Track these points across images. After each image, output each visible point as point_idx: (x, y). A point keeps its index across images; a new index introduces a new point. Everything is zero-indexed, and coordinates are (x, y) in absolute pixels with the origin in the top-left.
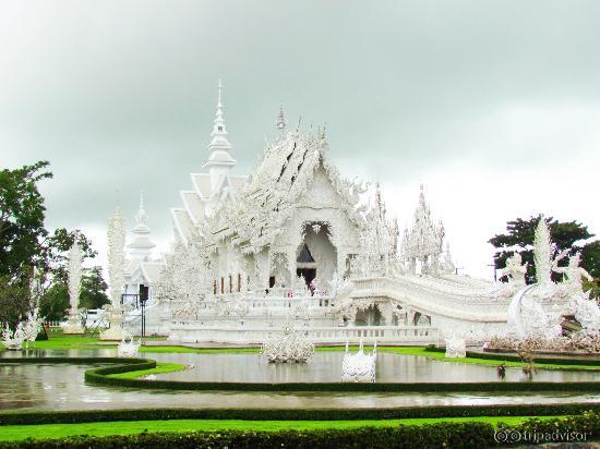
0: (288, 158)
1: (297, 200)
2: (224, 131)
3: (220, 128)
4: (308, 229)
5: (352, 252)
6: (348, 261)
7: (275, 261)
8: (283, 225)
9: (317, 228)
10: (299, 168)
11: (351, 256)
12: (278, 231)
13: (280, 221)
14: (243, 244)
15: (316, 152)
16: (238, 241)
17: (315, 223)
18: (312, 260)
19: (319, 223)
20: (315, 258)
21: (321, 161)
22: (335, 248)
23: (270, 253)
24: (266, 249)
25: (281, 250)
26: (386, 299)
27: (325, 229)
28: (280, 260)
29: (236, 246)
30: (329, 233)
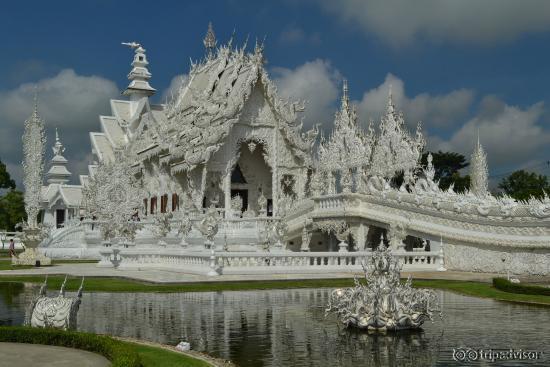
0: (220, 75)
1: (234, 117)
2: (145, 61)
3: (141, 58)
4: (244, 146)
5: (287, 172)
6: (282, 182)
7: (209, 180)
8: (218, 142)
9: (252, 147)
10: (233, 84)
11: (286, 176)
12: (214, 147)
13: (214, 137)
14: (172, 161)
15: (254, 68)
16: (167, 159)
17: (250, 141)
18: (243, 181)
19: (254, 141)
20: (247, 179)
21: (259, 76)
22: (267, 170)
23: (205, 171)
24: (200, 166)
25: (216, 170)
26: (358, 220)
27: (261, 148)
28: (214, 179)
29: (164, 164)
30: (264, 152)
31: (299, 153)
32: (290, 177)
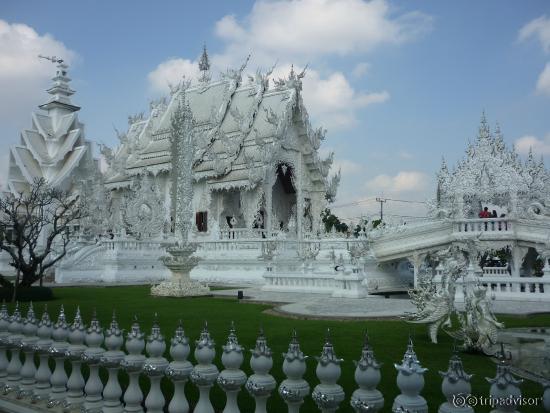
1: (281, 138)
4: (279, 167)
5: (307, 197)
9: (284, 168)
11: (306, 200)
14: (210, 178)
15: (293, 92)
17: (283, 164)
19: (286, 164)
21: (297, 101)
22: (296, 191)
24: (259, 184)
27: (289, 169)
30: (292, 175)
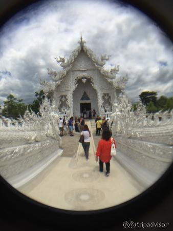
1: (69, 66)
4: (79, 81)
5: (105, 92)
6: (103, 97)
7: (61, 100)
9: (84, 81)
11: (105, 94)
12: (58, 82)
17: (83, 78)
18: (88, 99)
19: (85, 78)
20: (90, 98)
21: (82, 48)
22: (96, 90)
24: (51, 93)
25: (64, 94)
27: (89, 81)
28: (63, 99)
30: (92, 82)
31: (109, 80)
32: (108, 94)
